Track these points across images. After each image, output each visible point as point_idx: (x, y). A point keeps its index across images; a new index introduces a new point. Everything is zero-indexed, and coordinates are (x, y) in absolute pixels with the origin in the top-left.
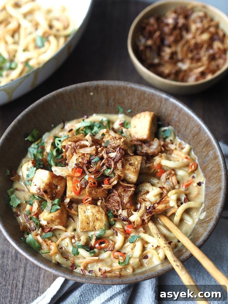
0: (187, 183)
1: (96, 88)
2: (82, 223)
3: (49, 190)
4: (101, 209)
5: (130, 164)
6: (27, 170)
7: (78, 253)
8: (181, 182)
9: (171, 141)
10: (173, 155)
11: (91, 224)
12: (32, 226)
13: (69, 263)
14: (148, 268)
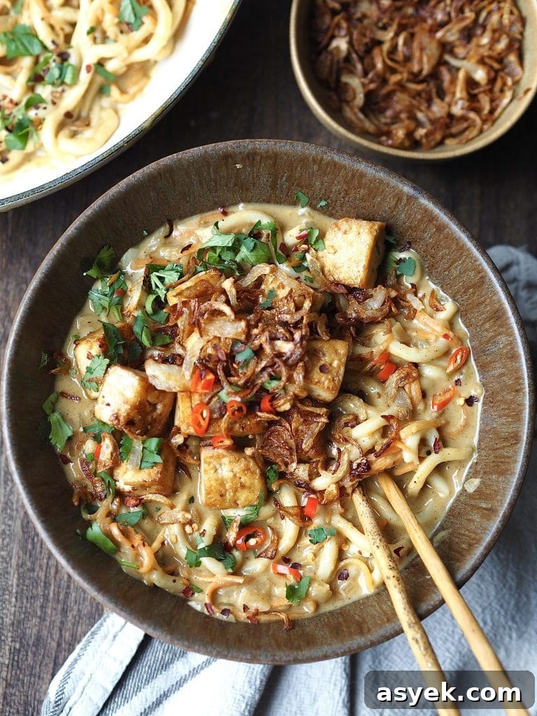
0: (443, 398)
1: (251, 157)
2: (208, 493)
3: (138, 418)
4: (252, 464)
5: (323, 369)
6: (88, 358)
7: (198, 564)
8: (430, 394)
9: (413, 285)
10: (415, 321)
11: (229, 496)
12: (99, 489)
13: (179, 586)
14: (347, 602)
